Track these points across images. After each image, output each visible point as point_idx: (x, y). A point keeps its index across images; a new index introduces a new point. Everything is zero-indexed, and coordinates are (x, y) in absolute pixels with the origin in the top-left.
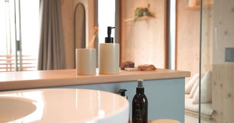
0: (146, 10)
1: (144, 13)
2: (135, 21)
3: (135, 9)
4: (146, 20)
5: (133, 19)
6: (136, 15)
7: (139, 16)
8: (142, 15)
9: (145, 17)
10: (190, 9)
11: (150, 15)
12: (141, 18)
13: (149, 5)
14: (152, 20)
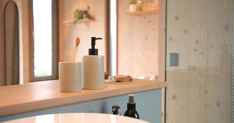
0: (86, 12)
1: (84, 16)
2: (75, 22)
3: (74, 10)
4: (86, 22)
5: (72, 21)
6: (75, 17)
7: (79, 18)
8: (82, 18)
9: (85, 19)
10: (131, 14)
11: (90, 18)
12: (80, 20)
13: (89, 8)
14: (92, 23)
